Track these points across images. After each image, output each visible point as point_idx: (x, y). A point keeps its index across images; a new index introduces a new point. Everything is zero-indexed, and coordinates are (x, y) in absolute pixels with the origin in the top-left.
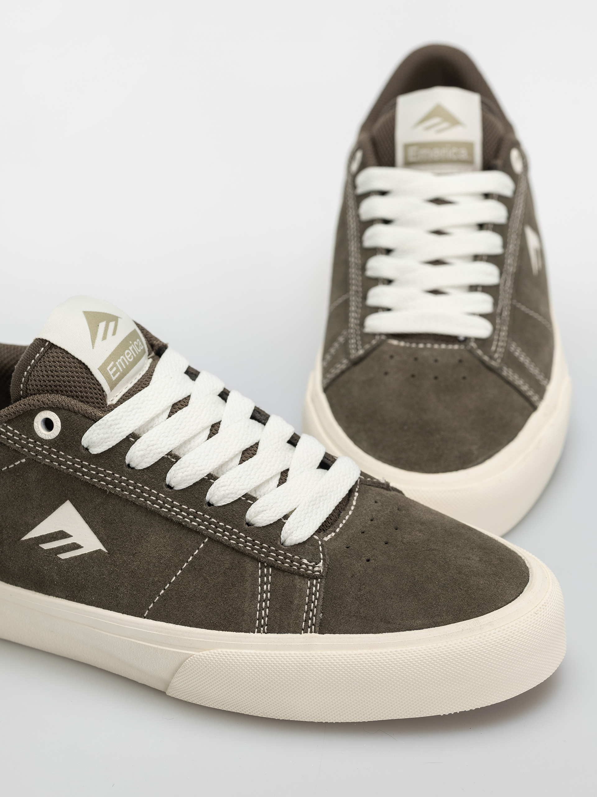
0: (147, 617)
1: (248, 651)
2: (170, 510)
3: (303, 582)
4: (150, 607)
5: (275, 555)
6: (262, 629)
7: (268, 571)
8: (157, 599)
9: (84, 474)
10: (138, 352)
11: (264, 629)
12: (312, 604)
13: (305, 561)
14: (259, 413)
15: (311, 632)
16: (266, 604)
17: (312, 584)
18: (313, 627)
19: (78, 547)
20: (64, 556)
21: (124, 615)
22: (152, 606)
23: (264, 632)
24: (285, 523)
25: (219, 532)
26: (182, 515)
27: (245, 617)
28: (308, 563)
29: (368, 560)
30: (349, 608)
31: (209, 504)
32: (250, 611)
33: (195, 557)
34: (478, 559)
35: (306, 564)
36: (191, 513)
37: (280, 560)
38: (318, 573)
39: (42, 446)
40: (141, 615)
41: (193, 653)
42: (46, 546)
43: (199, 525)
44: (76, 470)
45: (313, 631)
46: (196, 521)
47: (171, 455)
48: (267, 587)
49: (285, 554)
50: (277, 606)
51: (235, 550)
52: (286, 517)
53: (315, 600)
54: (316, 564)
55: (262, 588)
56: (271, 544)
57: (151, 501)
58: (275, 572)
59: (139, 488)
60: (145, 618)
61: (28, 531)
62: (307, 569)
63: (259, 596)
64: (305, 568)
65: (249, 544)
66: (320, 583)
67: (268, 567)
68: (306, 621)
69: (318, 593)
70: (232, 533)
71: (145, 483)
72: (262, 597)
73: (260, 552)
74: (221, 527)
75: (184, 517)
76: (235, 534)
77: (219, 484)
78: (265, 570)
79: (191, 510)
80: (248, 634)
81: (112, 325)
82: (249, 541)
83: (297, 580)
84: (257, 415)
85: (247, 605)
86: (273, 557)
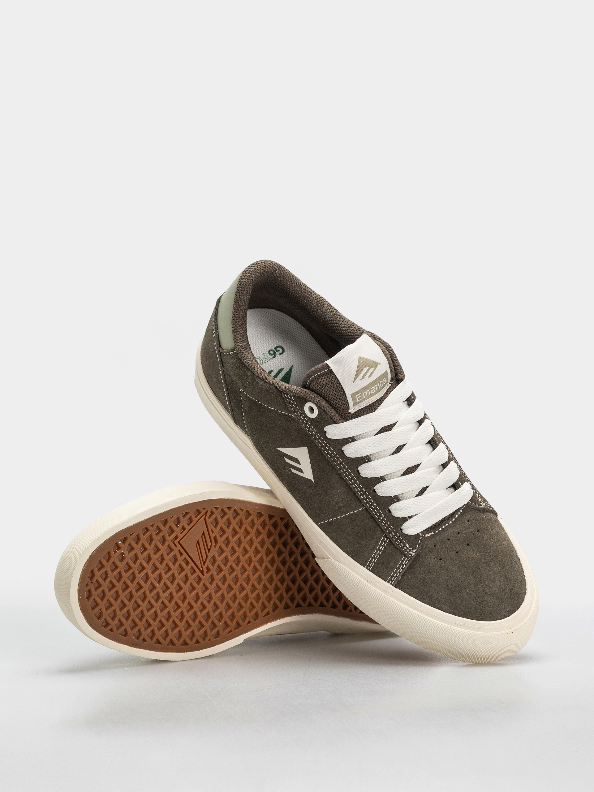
0: (319, 526)
1: (356, 575)
2: (353, 484)
3: (401, 556)
4: (322, 523)
5: (394, 534)
6: (369, 567)
7: (387, 540)
8: (327, 521)
9: (319, 442)
10: (380, 387)
11: (370, 568)
12: (399, 570)
13: (407, 545)
14: (433, 441)
15: (391, 584)
16: (377, 556)
17: (404, 559)
18: (393, 582)
19: (302, 472)
20: (294, 471)
21: (309, 517)
22: (323, 522)
23: (369, 570)
24: (408, 520)
25: (372, 508)
26: (358, 490)
27: (364, 557)
28: (409, 547)
29: (441, 559)
30: (416, 582)
31: (374, 491)
32: (368, 556)
33: (354, 513)
34: (499, 585)
35: (407, 547)
36: (363, 491)
37: (395, 538)
38: (410, 556)
39: (304, 418)
40: (317, 523)
41: (331, 558)
42: (287, 460)
43: (364, 499)
44: (316, 438)
45: (392, 584)
46: (363, 496)
47: (366, 458)
48: (382, 548)
49: (399, 536)
50: (382, 561)
51: (375, 521)
52: (410, 517)
53: (401, 569)
54: (412, 550)
55: (379, 548)
56: (395, 527)
57: (346, 474)
58: (390, 543)
59: (343, 465)
60: (317, 525)
61: (282, 448)
62: (406, 550)
63: (376, 550)
64: (405, 549)
65: (384, 522)
66: (409, 561)
67: (388, 538)
68: (392, 577)
69: (405, 566)
70: (378, 511)
71: (347, 464)
72: (377, 552)
73: (387, 529)
74: (374, 506)
75: (358, 491)
76: (380, 513)
77: (384, 485)
78: (386, 539)
79: (363, 489)
80: (361, 566)
81: (372, 370)
82: (385, 521)
83: (398, 553)
84: (432, 442)
85: (367, 551)
86: (392, 535)
